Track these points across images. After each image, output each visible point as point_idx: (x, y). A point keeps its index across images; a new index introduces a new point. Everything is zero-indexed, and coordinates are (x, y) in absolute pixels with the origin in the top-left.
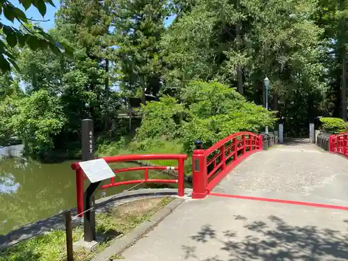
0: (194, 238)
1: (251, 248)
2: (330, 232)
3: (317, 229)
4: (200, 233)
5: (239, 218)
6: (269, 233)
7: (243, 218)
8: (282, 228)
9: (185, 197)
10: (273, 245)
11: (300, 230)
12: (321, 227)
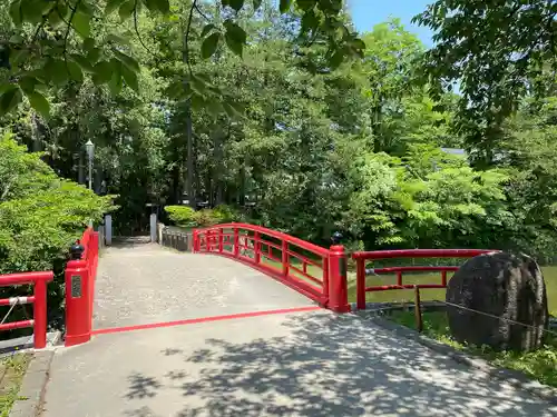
0: (130, 396)
1: (218, 382)
2: (279, 340)
3: (266, 340)
4: (133, 388)
5: (168, 352)
6: (222, 359)
7: (176, 351)
8: (230, 349)
9: (49, 347)
10: (238, 370)
11: (251, 346)
12: (267, 337)
